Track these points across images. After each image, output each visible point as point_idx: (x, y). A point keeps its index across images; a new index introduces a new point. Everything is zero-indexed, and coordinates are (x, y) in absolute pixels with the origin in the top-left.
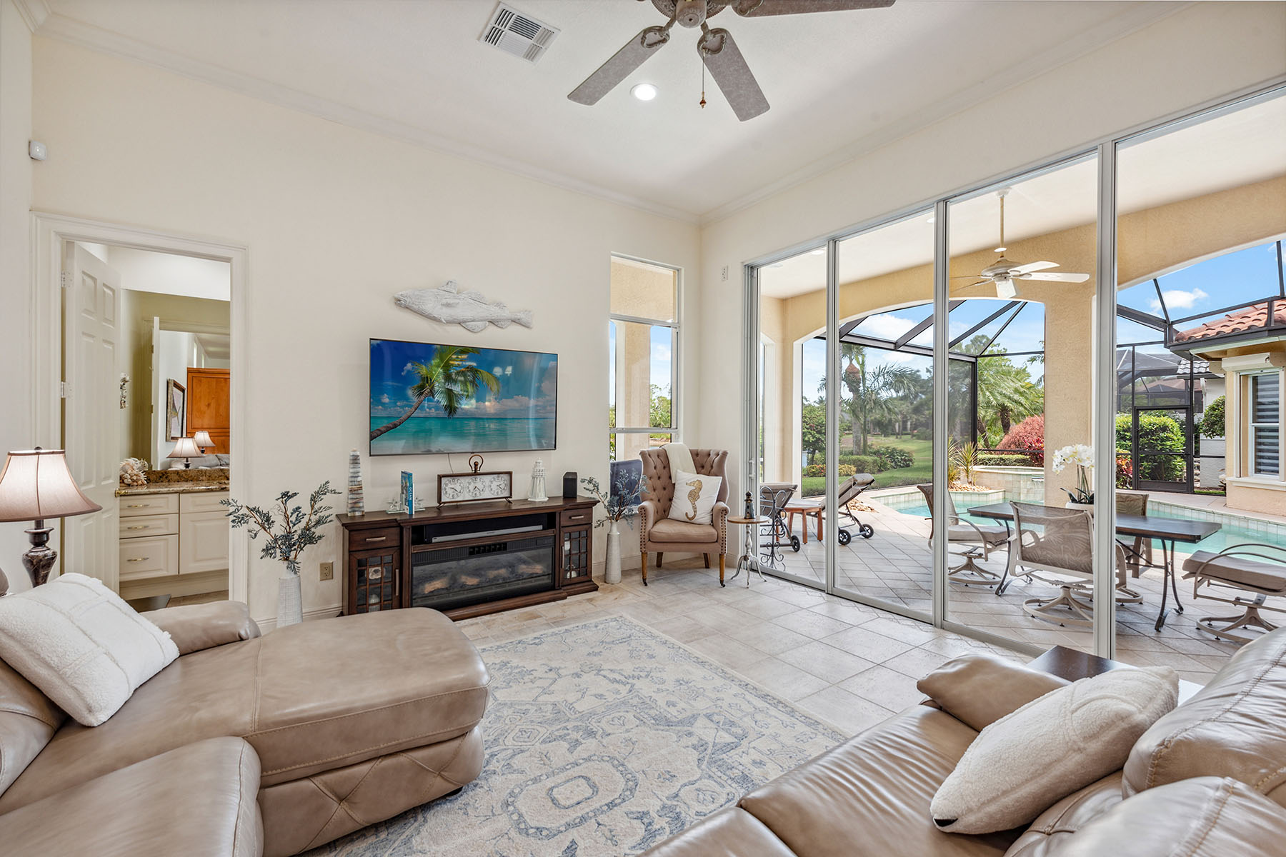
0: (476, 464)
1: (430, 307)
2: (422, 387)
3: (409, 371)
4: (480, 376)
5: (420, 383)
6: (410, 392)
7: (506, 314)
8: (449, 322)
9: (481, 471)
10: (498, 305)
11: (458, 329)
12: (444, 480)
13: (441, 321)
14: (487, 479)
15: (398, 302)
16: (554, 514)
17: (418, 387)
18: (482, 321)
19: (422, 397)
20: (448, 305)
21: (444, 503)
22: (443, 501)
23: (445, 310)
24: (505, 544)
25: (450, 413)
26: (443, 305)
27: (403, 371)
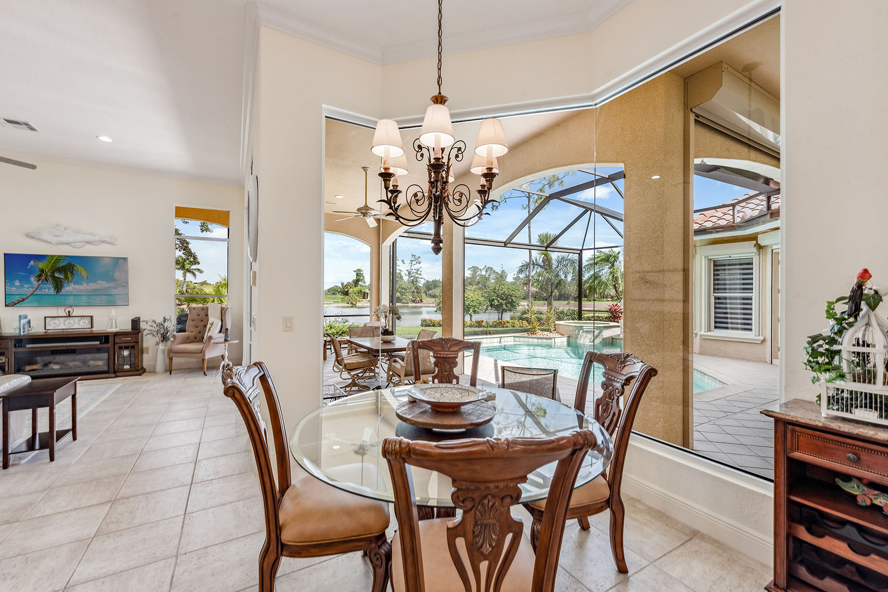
0: (69, 312)
1: (45, 237)
2: (40, 276)
3: (32, 266)
4: (76, 268)
5: (39, 273)
6: (32, 279)
7: (97, 238)
8: (57, 244)
9: (73, 315)
10: (91, 234)
11: (67, 247)
12: (47, 319)
13: (53, 244)
14: (77, 319)
15: (27, 235)
16: (108, 336)
17: (37, 276)
18: (80, 242)
19: (40, 282)
20: (56, 236)
21: (48, 330)
22: (47, 328)
23: (55, 238)
24: (75, 350)
25: (57, 292)
26: (54, 236)
27: (28, 266)
